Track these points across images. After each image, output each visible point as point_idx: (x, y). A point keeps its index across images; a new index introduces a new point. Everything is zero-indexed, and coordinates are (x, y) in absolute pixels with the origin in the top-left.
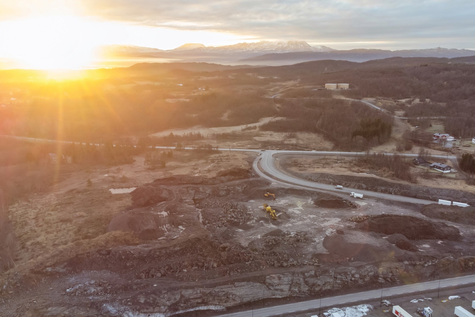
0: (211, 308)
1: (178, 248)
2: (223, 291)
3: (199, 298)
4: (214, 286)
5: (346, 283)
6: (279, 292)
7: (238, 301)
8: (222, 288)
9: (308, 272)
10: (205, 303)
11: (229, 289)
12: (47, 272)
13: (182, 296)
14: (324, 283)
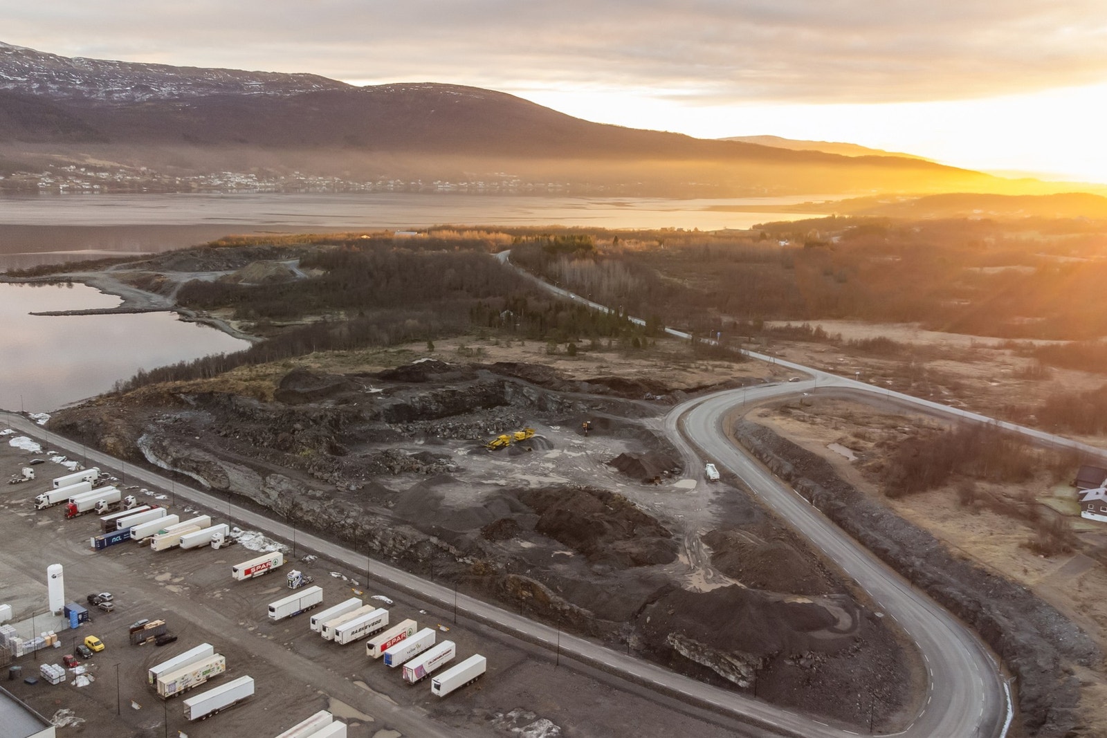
0: (200, 480)
2: (222, 468)
3: (196, 462)
4: (224, 458)
5: (332, 524)
6: (263, 496)
7: (224, 485)
8: (224, 464)
9: (314, 490)
10: (198, 472)
11: (228, 467)
13: (190, 455)
14: (309, 510)
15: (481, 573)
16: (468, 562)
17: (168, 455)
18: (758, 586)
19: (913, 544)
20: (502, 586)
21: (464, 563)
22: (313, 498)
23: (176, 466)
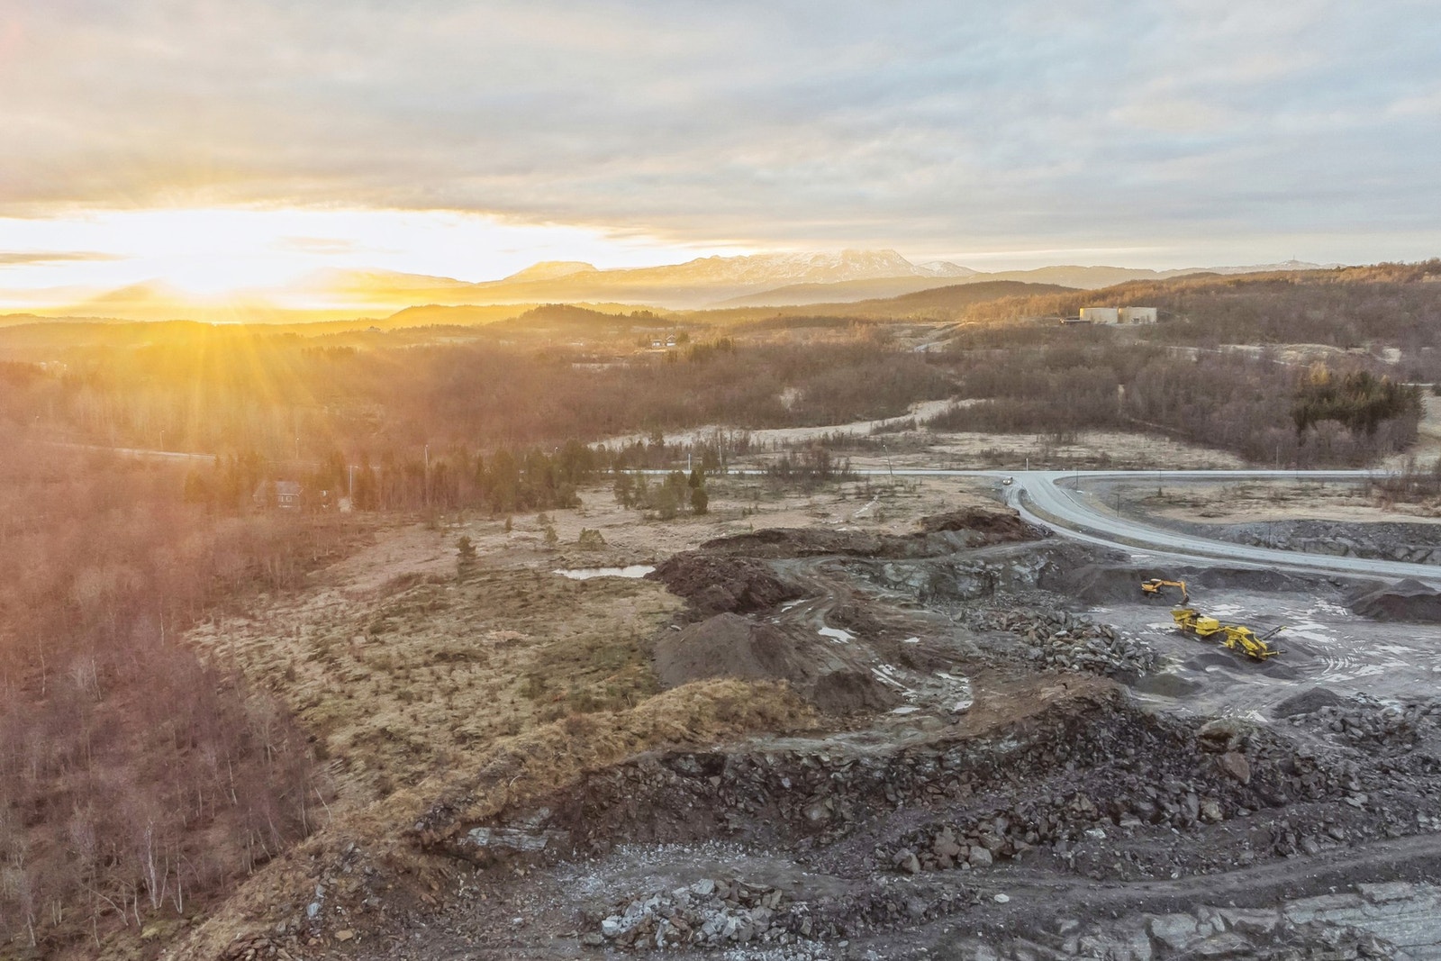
1: (1008, 745)
2: (1333, 924)
12: (474, 848)
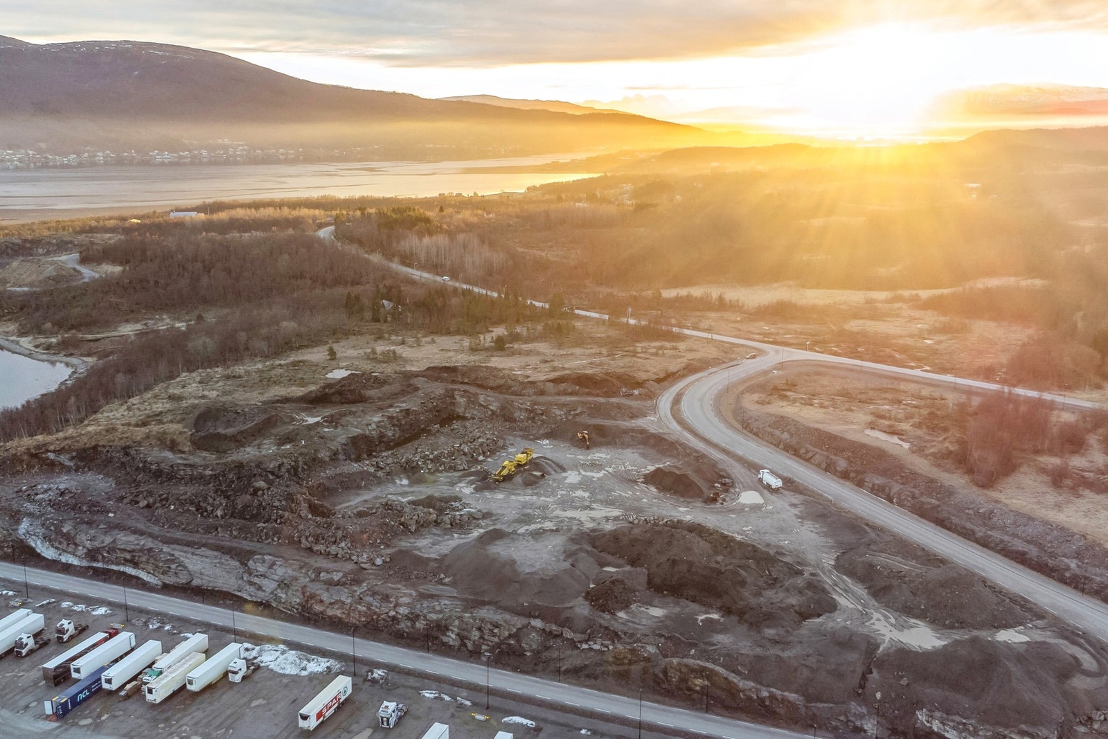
0: (140, 576)
2: (173, 555)
3: (129, 551)
4: (169, 541)
5: (375, 617)
6: (252, 589)
7: (183, 579)
8: (173, 549)
9: (328, 573)
10: (136, 565)
11: (182, 554)
13: (114, 541)
14: (333, 601)
15: (626, 661)
16: (596, 647)
17: (76, 545)
18: (956, 625)
19: (1051, 542)
20: (661, 675)
21: (591, 649)
22: (330, 583)
23: (95, 559)
